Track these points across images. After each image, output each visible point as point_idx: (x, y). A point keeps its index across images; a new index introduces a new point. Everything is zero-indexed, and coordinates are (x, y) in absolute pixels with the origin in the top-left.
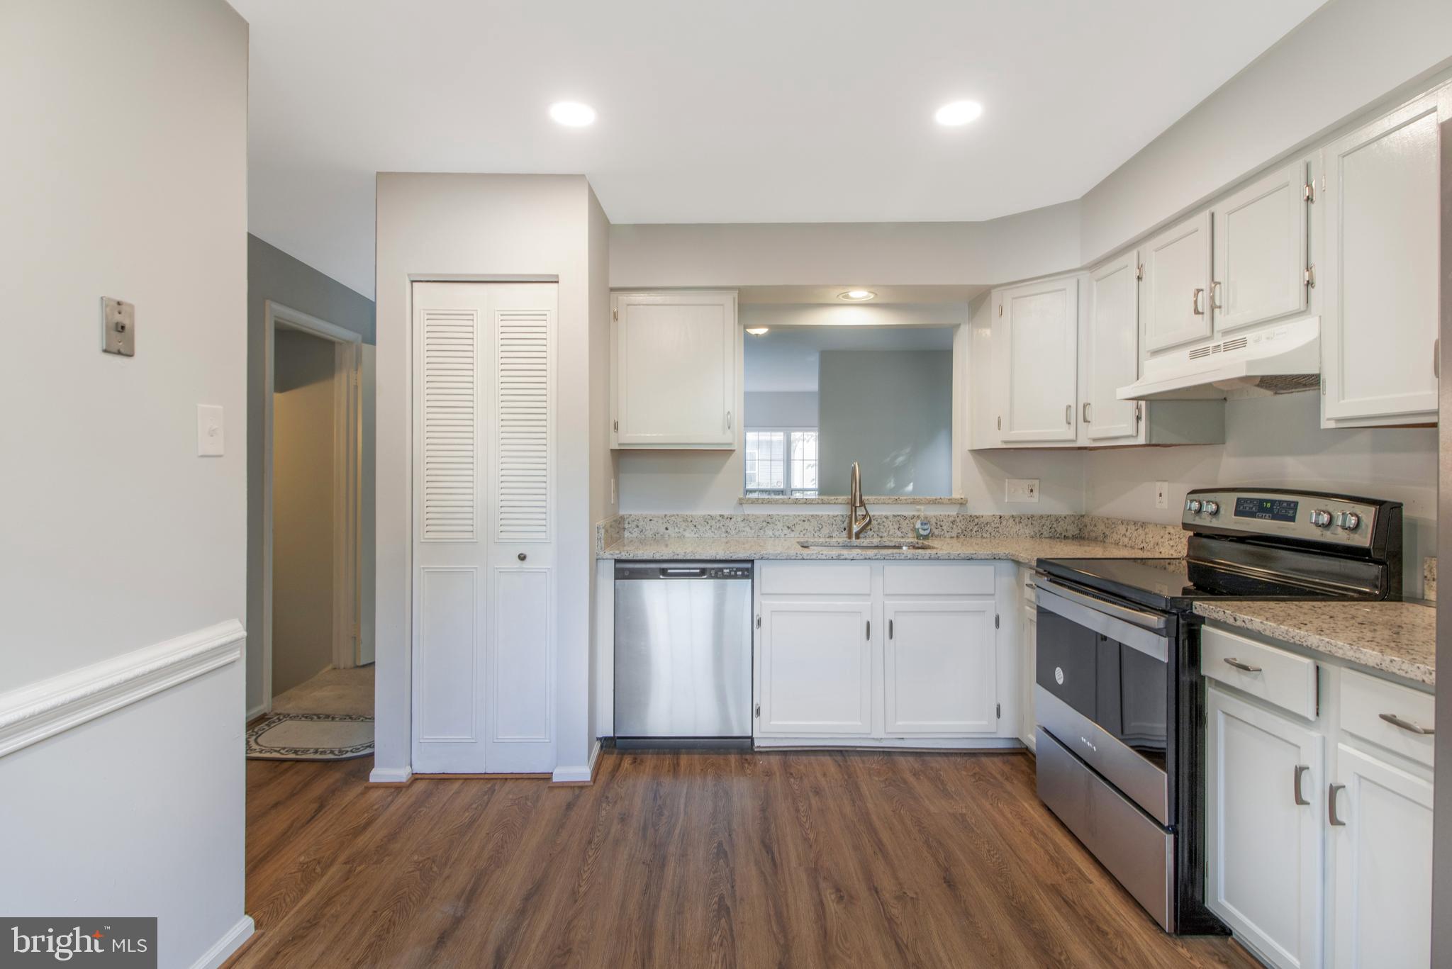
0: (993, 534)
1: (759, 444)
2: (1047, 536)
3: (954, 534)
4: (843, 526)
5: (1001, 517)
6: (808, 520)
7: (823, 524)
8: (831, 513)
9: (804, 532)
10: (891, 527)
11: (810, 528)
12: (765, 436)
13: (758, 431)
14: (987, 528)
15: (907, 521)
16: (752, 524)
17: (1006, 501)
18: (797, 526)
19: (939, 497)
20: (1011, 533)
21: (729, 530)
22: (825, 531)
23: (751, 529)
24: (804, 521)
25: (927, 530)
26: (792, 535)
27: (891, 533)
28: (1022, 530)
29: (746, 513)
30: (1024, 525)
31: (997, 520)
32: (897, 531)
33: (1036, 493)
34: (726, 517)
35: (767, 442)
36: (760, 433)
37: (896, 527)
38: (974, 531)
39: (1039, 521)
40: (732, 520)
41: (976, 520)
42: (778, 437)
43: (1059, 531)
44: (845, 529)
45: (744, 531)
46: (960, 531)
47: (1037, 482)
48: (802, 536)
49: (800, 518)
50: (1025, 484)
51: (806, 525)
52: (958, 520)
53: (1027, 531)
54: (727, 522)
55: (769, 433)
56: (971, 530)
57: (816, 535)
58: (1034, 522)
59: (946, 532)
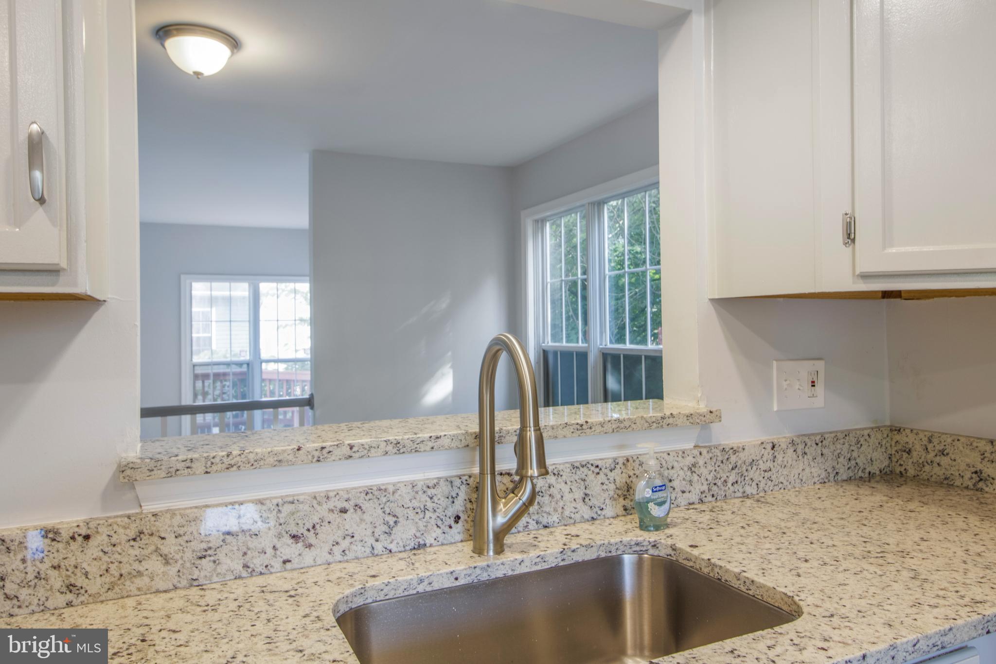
0: (762, 485)
1: (212, 301)
2: (845, 477)
3: (694, 497)
4: (452, 511)
5: (773, 447)
6: (357, 506)
7: (399, 512)
8: (418, 476)
9: (345, 544)
10: (568, 497)
11: (362, 532)
12: (221, 289)
13: (211, 281)
14: (751, 474)
15: (602, 477)
16: (170, 546)
17: (775, 409)
18: (323, 530)
19: (668, 413)
20: (791, 479)
21: (80, 581)
22: (405, 533)
23: (167, 560)
24: (344, 511)
25: (663, 503)
26: (309, 557)
27: (567, 513)
28: (808, 470)
29: (149, 507)
30: (811, 458)
31: (768, 453)
32: (580, 505)
33: (820, 388)
34: (65, 535)
35: (224, 298)
36: (215, 284)
37: (579, 495)
38: (729, 485)
39: (832, 448)
40: (93, 542)
41: (733, 458)
42: (241, 290)
43: (861, 464)
44: (457, 518)
45: (140, 574)
46: (705, 488)
47: (820, 365)
48: (338, 557)
49: (331, 505)
50: (805, 369)
51: (351, 521)
52: (701, 463)
53: (816, 471)
54: (76, 554)
55: (227, 284)
56: (725, 481)
57: (379, 547)
58: (825, 451)
59: (680, 494)
